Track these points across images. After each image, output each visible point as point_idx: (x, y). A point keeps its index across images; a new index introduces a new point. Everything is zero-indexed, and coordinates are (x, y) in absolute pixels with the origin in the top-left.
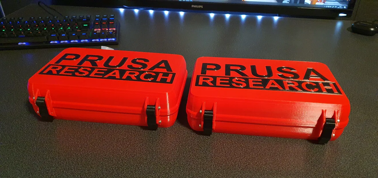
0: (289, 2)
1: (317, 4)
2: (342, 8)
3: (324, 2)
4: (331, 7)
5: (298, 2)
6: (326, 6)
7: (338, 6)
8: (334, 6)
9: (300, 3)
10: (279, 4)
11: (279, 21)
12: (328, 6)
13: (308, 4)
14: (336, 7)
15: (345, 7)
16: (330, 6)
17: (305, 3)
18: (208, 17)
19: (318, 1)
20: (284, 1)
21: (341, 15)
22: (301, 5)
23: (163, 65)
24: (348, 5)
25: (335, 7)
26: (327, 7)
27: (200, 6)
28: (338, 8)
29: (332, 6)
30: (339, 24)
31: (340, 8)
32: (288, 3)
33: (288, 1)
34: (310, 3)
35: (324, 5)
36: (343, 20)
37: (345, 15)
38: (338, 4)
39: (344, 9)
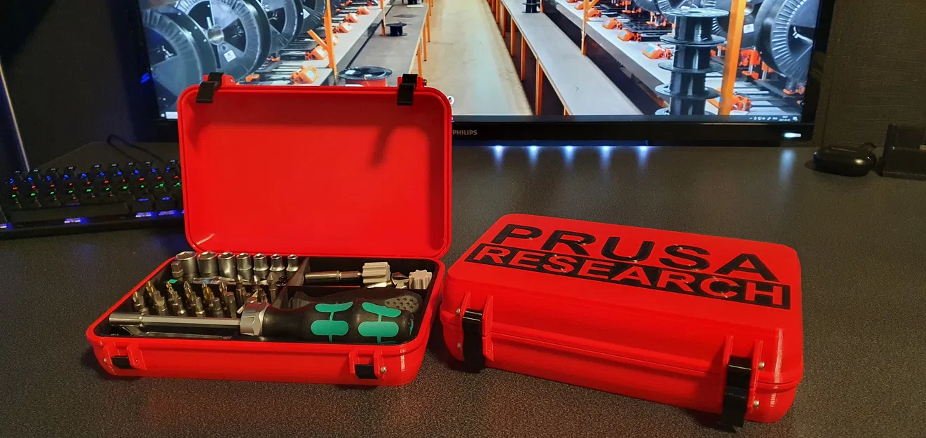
0: (670, 113)
1: (732, 113)
2: (789, 120)
3: (747, 110)
4: (764, 118)
5: (690, 112)
6: (753, 116)
7: (780, 117)
8: (772, 116)
9: (694, 113)
10: (648, 118)
11: (651, 155)
12: (757, 116)
13: (711, 115)
14: (776, 118)
15: (795, 119)
16: (762, 116)
17: (706, 114)
18: (491, 153)
19: (734, 108)
20: (658, 111)
21: (789, 135)
22: (697, 118)
23: (747, 264)
24: (802, 114)
25: (774, 118)
26: (755, 118)
27: (471, 132)
28: (781, 120)
29: (767, 117)
30: (788, 156)
31: (786, 120)
32: (668, 114)
33: (667, 111)
34: (716, 114)
35: (749, 114)
36: (795, 146)
37: (799, 135)
38: (777, 111)
39: (795, 122)
